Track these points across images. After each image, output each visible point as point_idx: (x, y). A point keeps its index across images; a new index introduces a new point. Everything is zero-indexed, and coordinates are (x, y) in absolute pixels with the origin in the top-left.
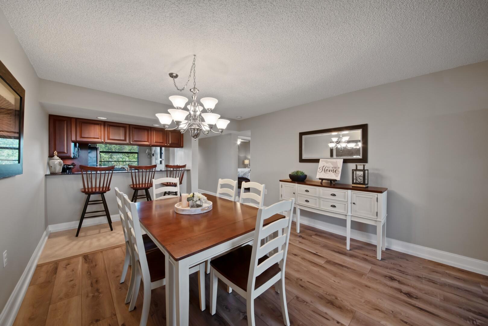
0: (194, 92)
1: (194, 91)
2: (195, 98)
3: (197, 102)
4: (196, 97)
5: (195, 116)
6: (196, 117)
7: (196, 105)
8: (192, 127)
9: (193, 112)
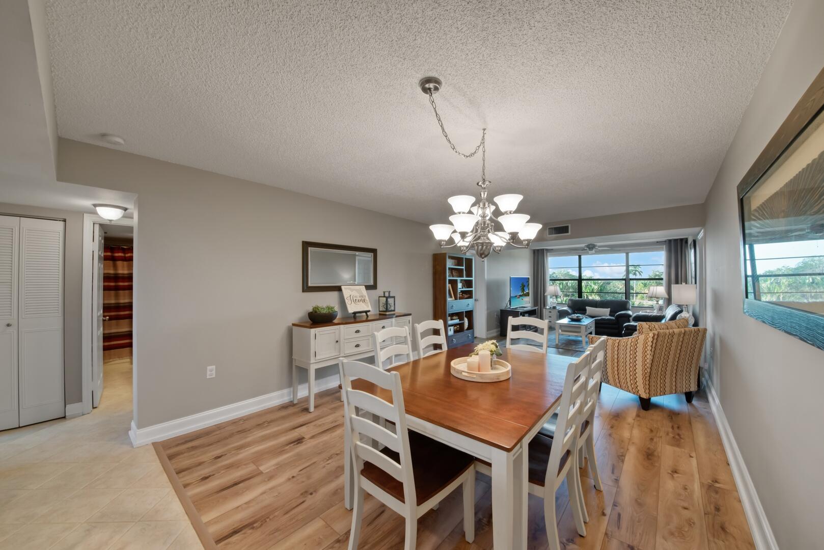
0: (483, 186)
1: (484, 184)
2: (484, 195)
3: (487, 201)
4: (486, 193)
5: (484, 223)
6: (486, 225)
7: (487, 206)
8: (479, 241)
9: (481, 217)
